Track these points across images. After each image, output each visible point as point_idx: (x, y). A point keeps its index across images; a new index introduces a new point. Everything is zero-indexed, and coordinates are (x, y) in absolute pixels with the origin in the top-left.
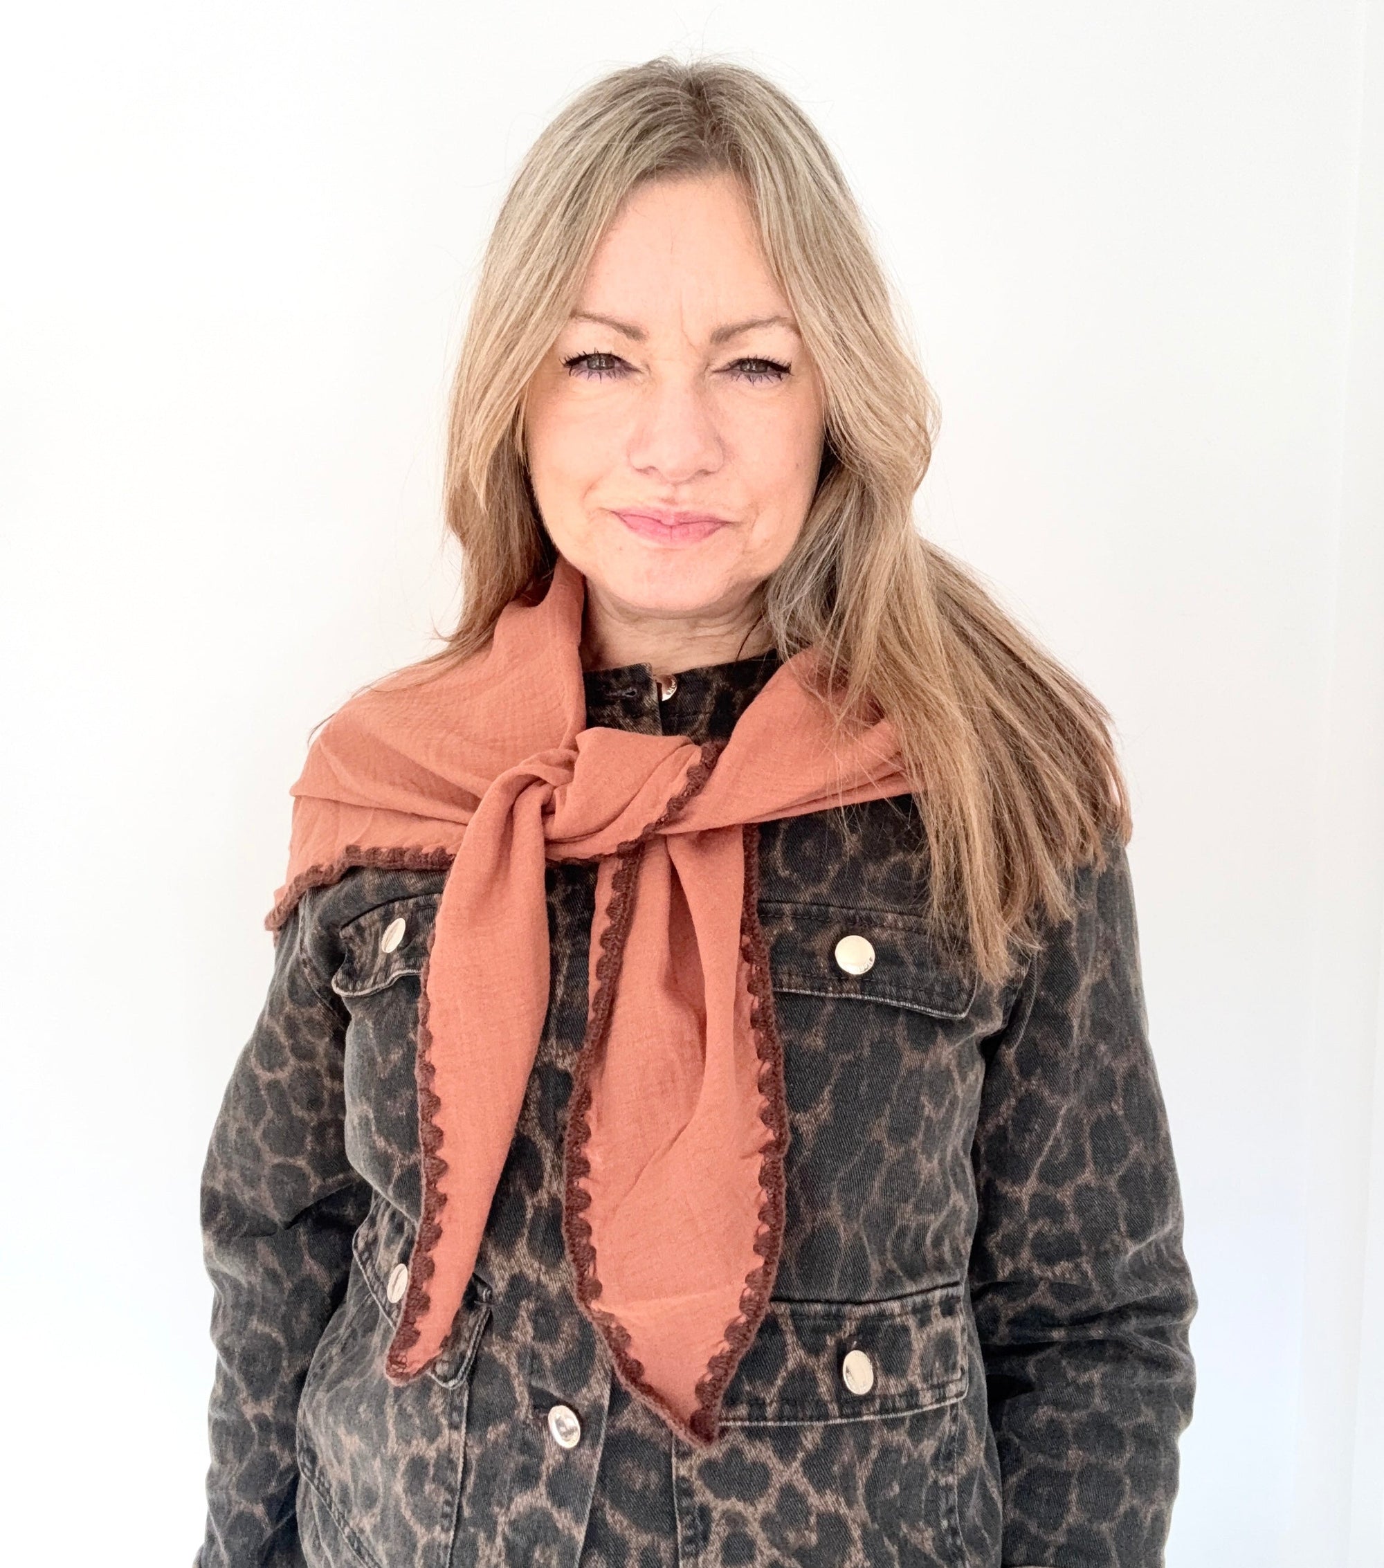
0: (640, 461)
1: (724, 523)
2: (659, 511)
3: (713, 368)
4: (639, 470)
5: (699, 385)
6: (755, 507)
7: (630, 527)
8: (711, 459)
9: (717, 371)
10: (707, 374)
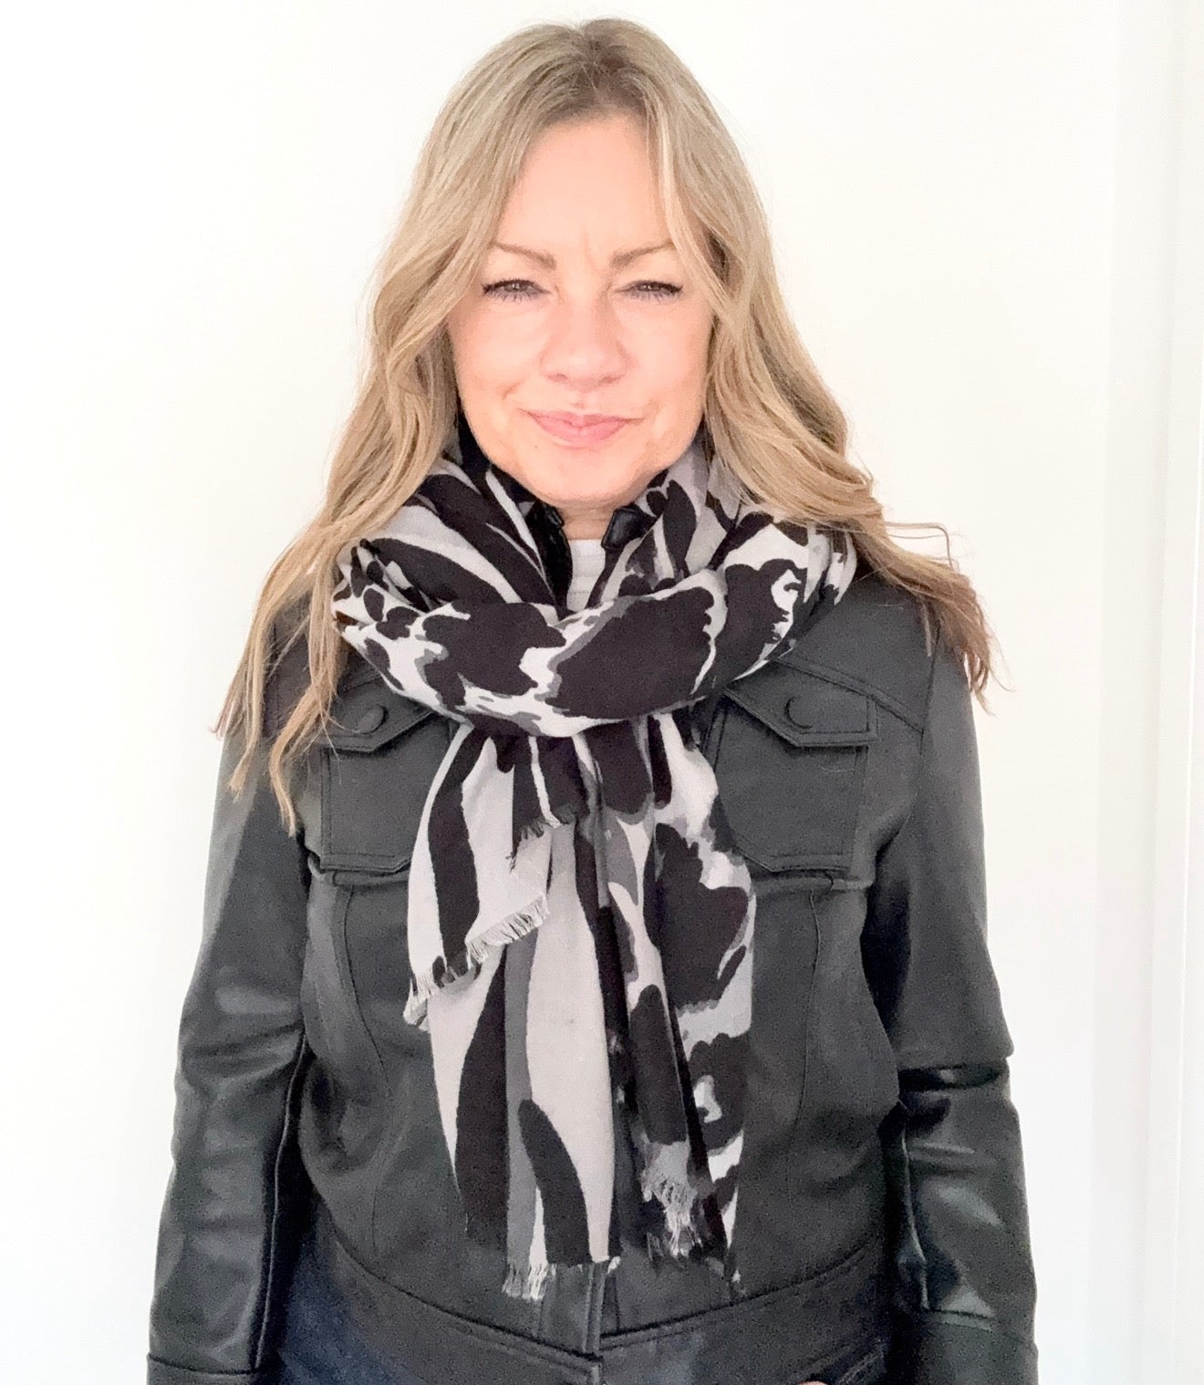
0: (551, 367)
1: (628, 421)
2: (570, 414)
3: (614, 288)
4: (550, 377)
5: (603, 303)
6: (654, 405)
7: (544, 428)
8: (614, 367)
9: (618, 291)
10: (609, 293)
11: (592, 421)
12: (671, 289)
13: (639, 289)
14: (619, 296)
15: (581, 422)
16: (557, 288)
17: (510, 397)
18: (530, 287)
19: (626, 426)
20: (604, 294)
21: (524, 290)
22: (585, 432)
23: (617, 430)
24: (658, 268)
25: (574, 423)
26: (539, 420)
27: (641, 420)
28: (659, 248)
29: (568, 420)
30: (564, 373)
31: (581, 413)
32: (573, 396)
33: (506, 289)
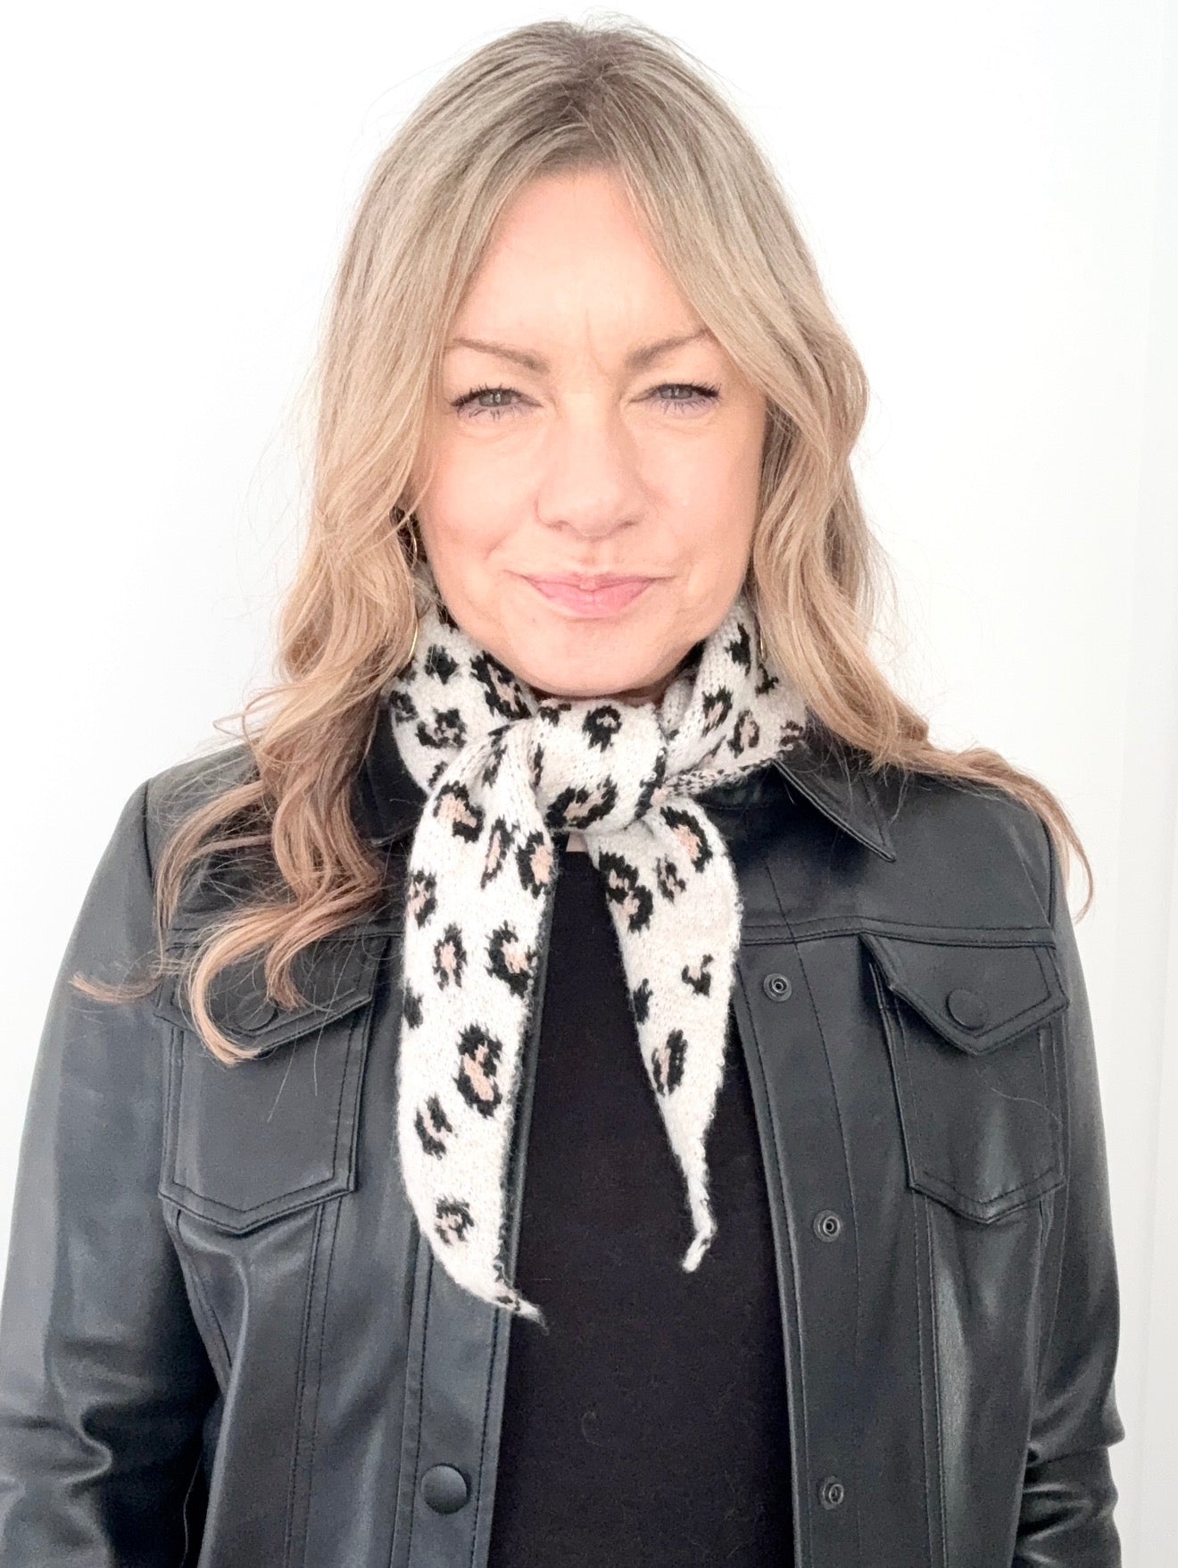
11: (606, 583)
12: (707, 393)
13: (663, 397)
14: (634, 406)
15: (593, 585)
16: (552, 400)
17: (497, 556)
18: (514, 400)
19: (651, 589)
20: (616, 405)
21: (509, 403)
22: (599, 597)
23: (640, 592)
24: (688, 366)
25: (582, 587)
26: (539, 586)
27: (671, 579)
28: (690, 338)
29: (574, 583)
30: (563, 519)
31: (594, 571)
32: (581, 549)
33: (482, 404)
